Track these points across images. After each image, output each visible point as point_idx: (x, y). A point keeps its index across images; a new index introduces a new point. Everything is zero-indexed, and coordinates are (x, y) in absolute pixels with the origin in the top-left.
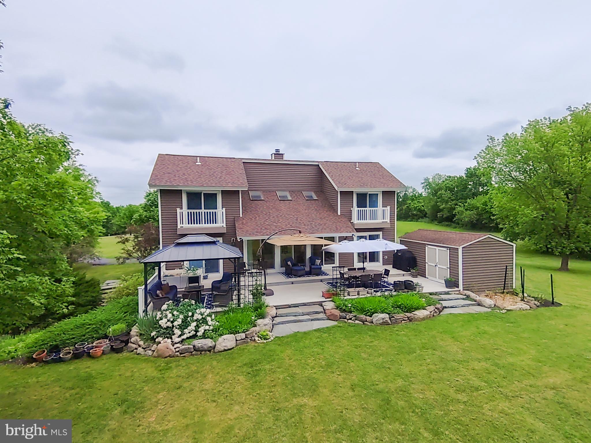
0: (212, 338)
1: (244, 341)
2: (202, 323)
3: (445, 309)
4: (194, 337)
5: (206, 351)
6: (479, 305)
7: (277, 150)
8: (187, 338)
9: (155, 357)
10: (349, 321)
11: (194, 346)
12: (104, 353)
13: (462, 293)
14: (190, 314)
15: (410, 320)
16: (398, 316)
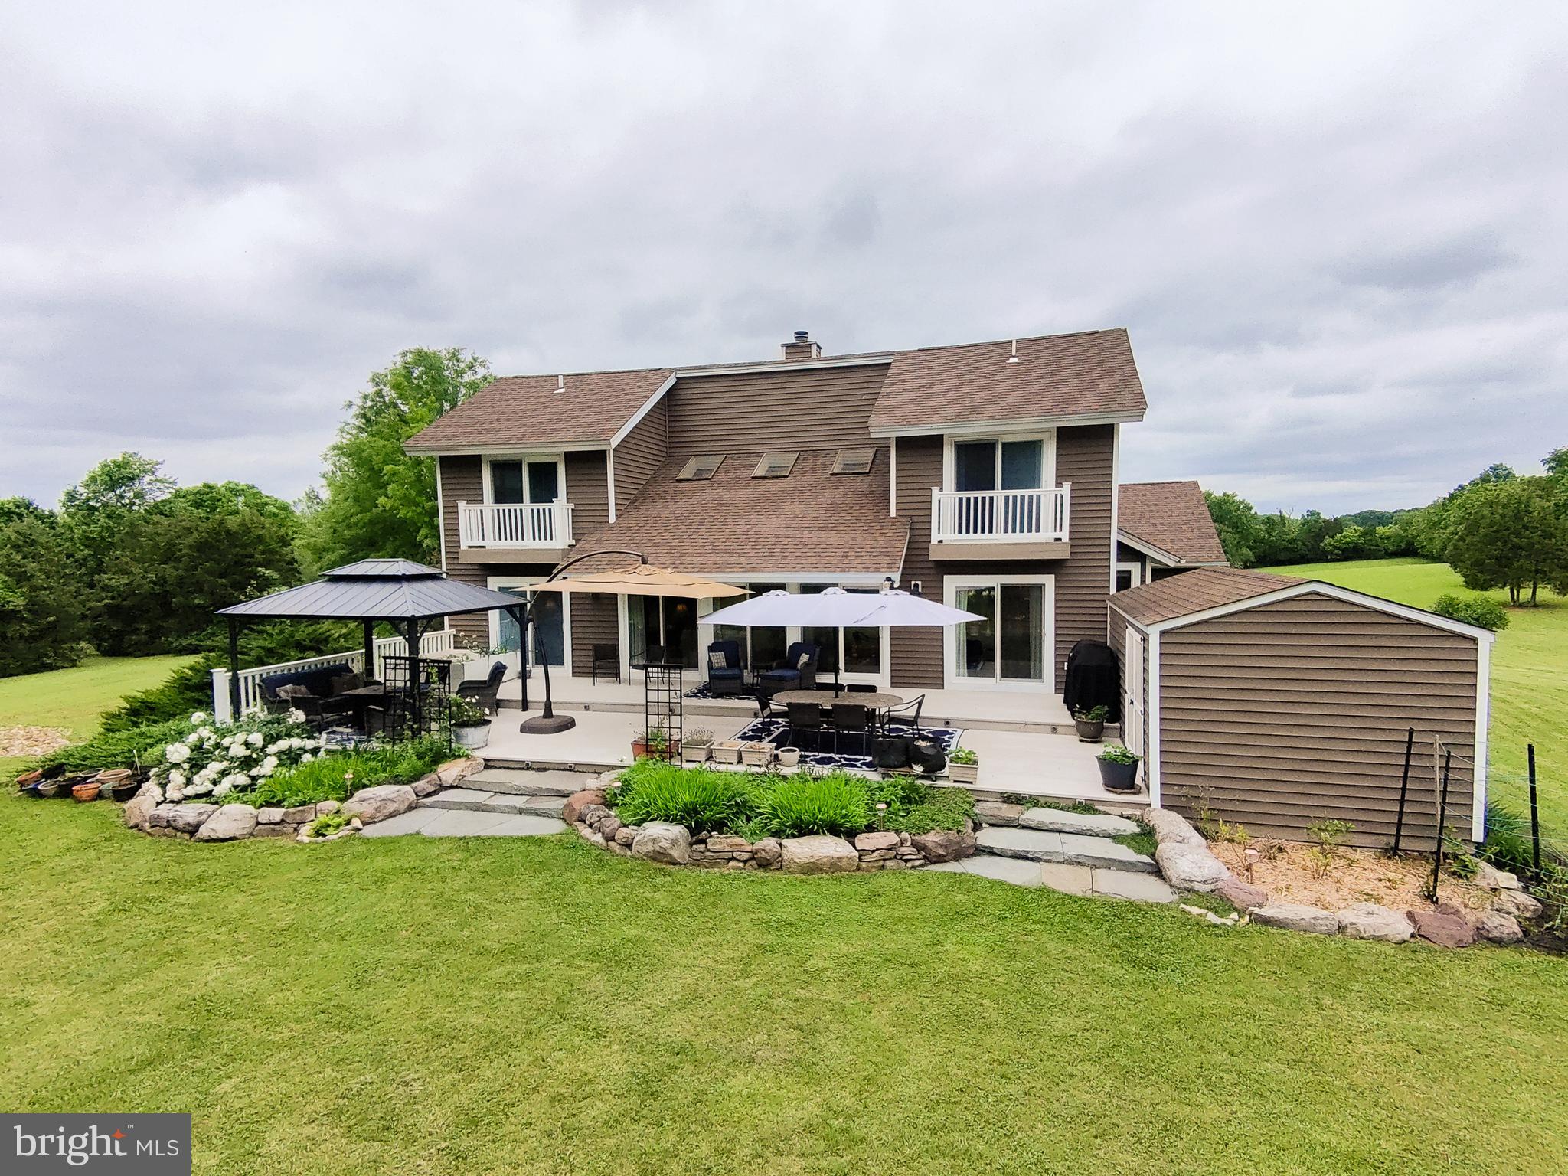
3: (975, 857)
5: (183, 831)
6: (1157, 871)
7: (801, 335)
10: (587, 831)
11: (165, 816)
12: (100, 796)
13: (1138, 815)
15: (764, 864)
16: (718, 842)
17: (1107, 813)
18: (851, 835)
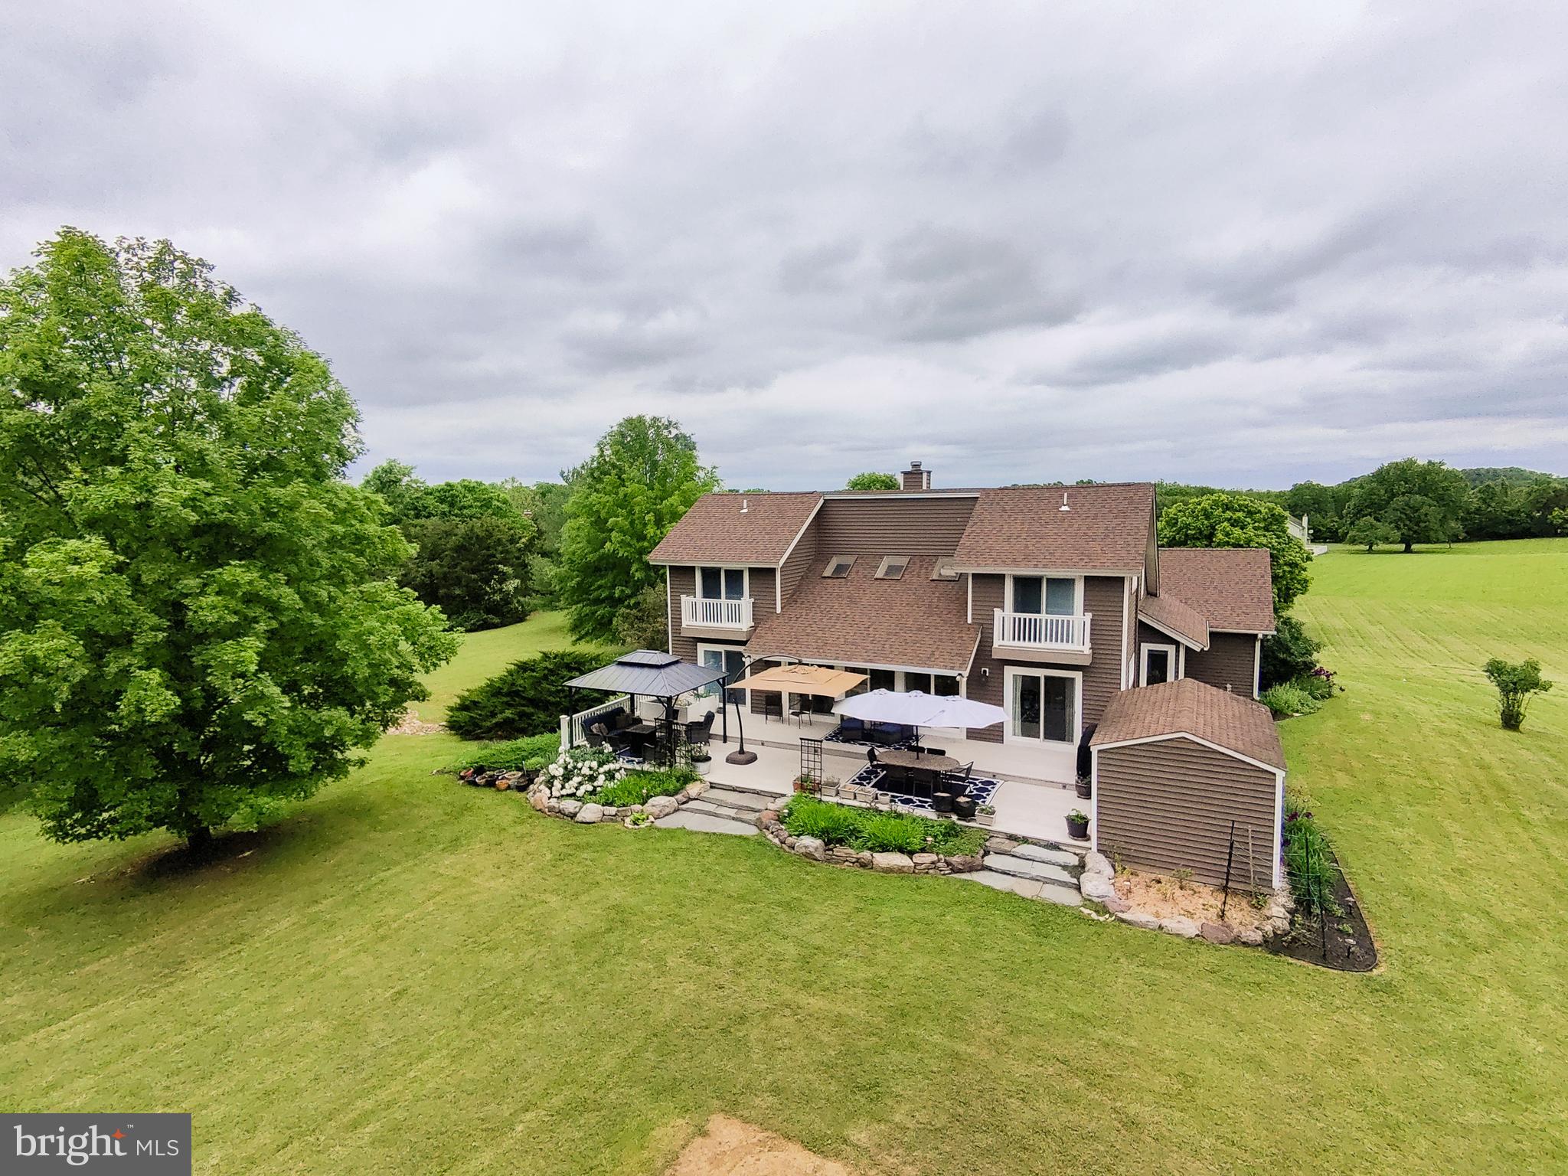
0: (583, 803)
1: (613, 818)
3: (981, 871)
5: (567, 816)
6: (1077, 888)
7: (916, 466)
10: (770, 836)
11: (558, 807)
12: (509, 788)
15: (863, 865)
16: (840, 851)
17: (1066, 851)
18: (911, 854)
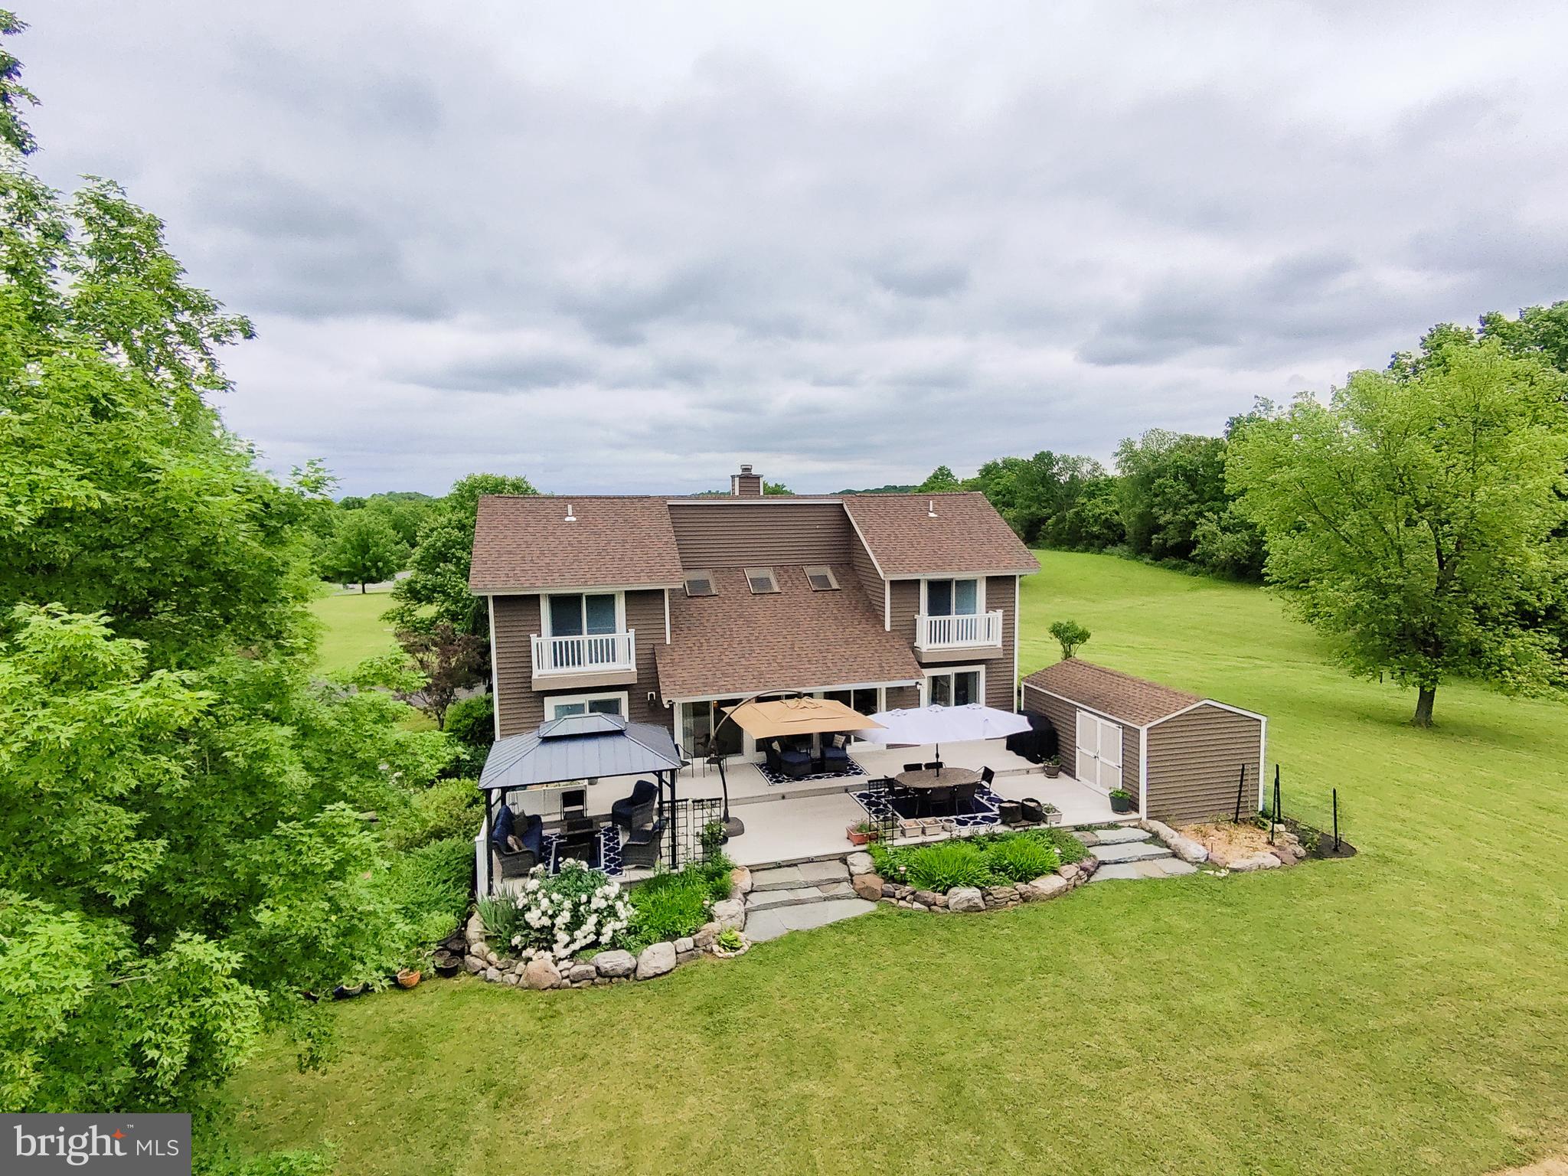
0: (629, 949)
1: (692, 954)
2: (608, 916)
3: (1102, 868)
4: (595, 945)
5: (619, 976)
6: (1175, 855)
8: (582, 949)
9: (524, 988)
10: (902, 903)
11: (598, 968)
13: (1144, 825)
14: (584, 898)
15: (1025, 898)
18: (1053, 871)
